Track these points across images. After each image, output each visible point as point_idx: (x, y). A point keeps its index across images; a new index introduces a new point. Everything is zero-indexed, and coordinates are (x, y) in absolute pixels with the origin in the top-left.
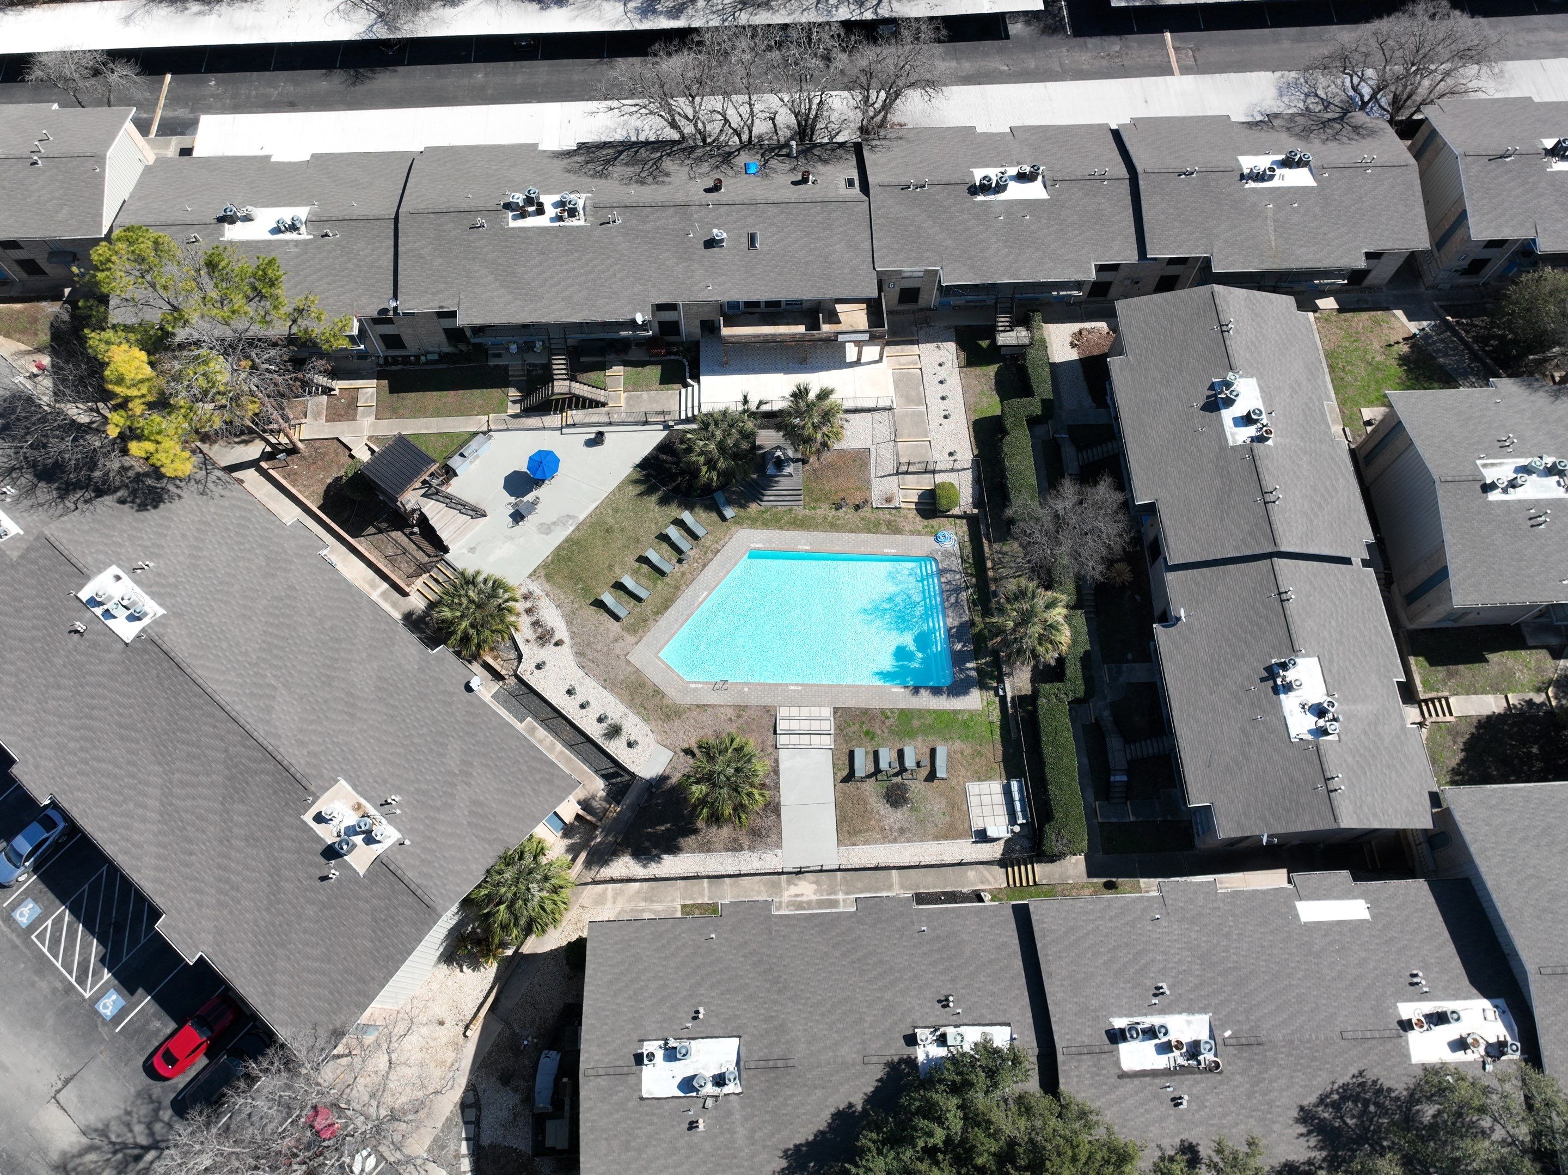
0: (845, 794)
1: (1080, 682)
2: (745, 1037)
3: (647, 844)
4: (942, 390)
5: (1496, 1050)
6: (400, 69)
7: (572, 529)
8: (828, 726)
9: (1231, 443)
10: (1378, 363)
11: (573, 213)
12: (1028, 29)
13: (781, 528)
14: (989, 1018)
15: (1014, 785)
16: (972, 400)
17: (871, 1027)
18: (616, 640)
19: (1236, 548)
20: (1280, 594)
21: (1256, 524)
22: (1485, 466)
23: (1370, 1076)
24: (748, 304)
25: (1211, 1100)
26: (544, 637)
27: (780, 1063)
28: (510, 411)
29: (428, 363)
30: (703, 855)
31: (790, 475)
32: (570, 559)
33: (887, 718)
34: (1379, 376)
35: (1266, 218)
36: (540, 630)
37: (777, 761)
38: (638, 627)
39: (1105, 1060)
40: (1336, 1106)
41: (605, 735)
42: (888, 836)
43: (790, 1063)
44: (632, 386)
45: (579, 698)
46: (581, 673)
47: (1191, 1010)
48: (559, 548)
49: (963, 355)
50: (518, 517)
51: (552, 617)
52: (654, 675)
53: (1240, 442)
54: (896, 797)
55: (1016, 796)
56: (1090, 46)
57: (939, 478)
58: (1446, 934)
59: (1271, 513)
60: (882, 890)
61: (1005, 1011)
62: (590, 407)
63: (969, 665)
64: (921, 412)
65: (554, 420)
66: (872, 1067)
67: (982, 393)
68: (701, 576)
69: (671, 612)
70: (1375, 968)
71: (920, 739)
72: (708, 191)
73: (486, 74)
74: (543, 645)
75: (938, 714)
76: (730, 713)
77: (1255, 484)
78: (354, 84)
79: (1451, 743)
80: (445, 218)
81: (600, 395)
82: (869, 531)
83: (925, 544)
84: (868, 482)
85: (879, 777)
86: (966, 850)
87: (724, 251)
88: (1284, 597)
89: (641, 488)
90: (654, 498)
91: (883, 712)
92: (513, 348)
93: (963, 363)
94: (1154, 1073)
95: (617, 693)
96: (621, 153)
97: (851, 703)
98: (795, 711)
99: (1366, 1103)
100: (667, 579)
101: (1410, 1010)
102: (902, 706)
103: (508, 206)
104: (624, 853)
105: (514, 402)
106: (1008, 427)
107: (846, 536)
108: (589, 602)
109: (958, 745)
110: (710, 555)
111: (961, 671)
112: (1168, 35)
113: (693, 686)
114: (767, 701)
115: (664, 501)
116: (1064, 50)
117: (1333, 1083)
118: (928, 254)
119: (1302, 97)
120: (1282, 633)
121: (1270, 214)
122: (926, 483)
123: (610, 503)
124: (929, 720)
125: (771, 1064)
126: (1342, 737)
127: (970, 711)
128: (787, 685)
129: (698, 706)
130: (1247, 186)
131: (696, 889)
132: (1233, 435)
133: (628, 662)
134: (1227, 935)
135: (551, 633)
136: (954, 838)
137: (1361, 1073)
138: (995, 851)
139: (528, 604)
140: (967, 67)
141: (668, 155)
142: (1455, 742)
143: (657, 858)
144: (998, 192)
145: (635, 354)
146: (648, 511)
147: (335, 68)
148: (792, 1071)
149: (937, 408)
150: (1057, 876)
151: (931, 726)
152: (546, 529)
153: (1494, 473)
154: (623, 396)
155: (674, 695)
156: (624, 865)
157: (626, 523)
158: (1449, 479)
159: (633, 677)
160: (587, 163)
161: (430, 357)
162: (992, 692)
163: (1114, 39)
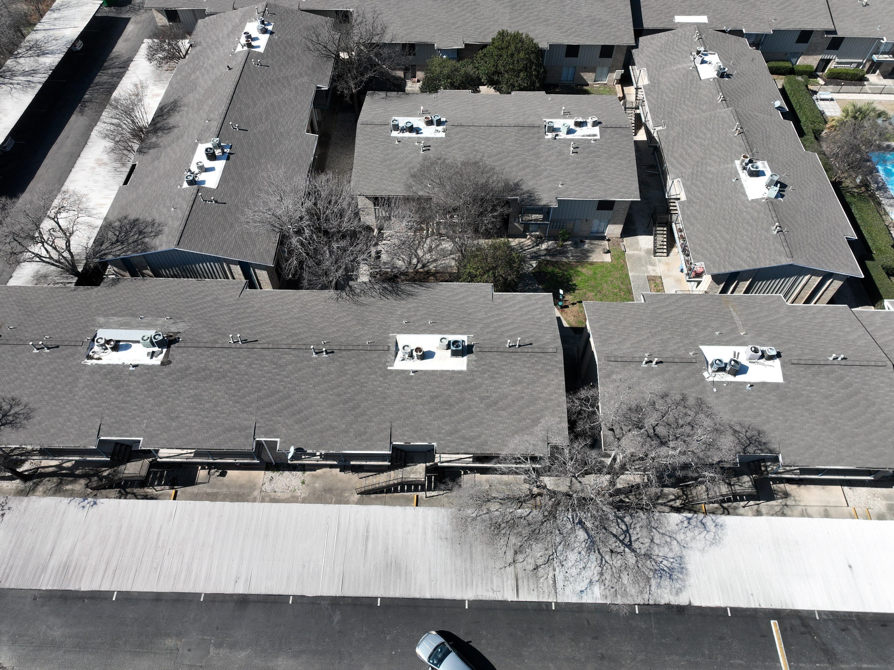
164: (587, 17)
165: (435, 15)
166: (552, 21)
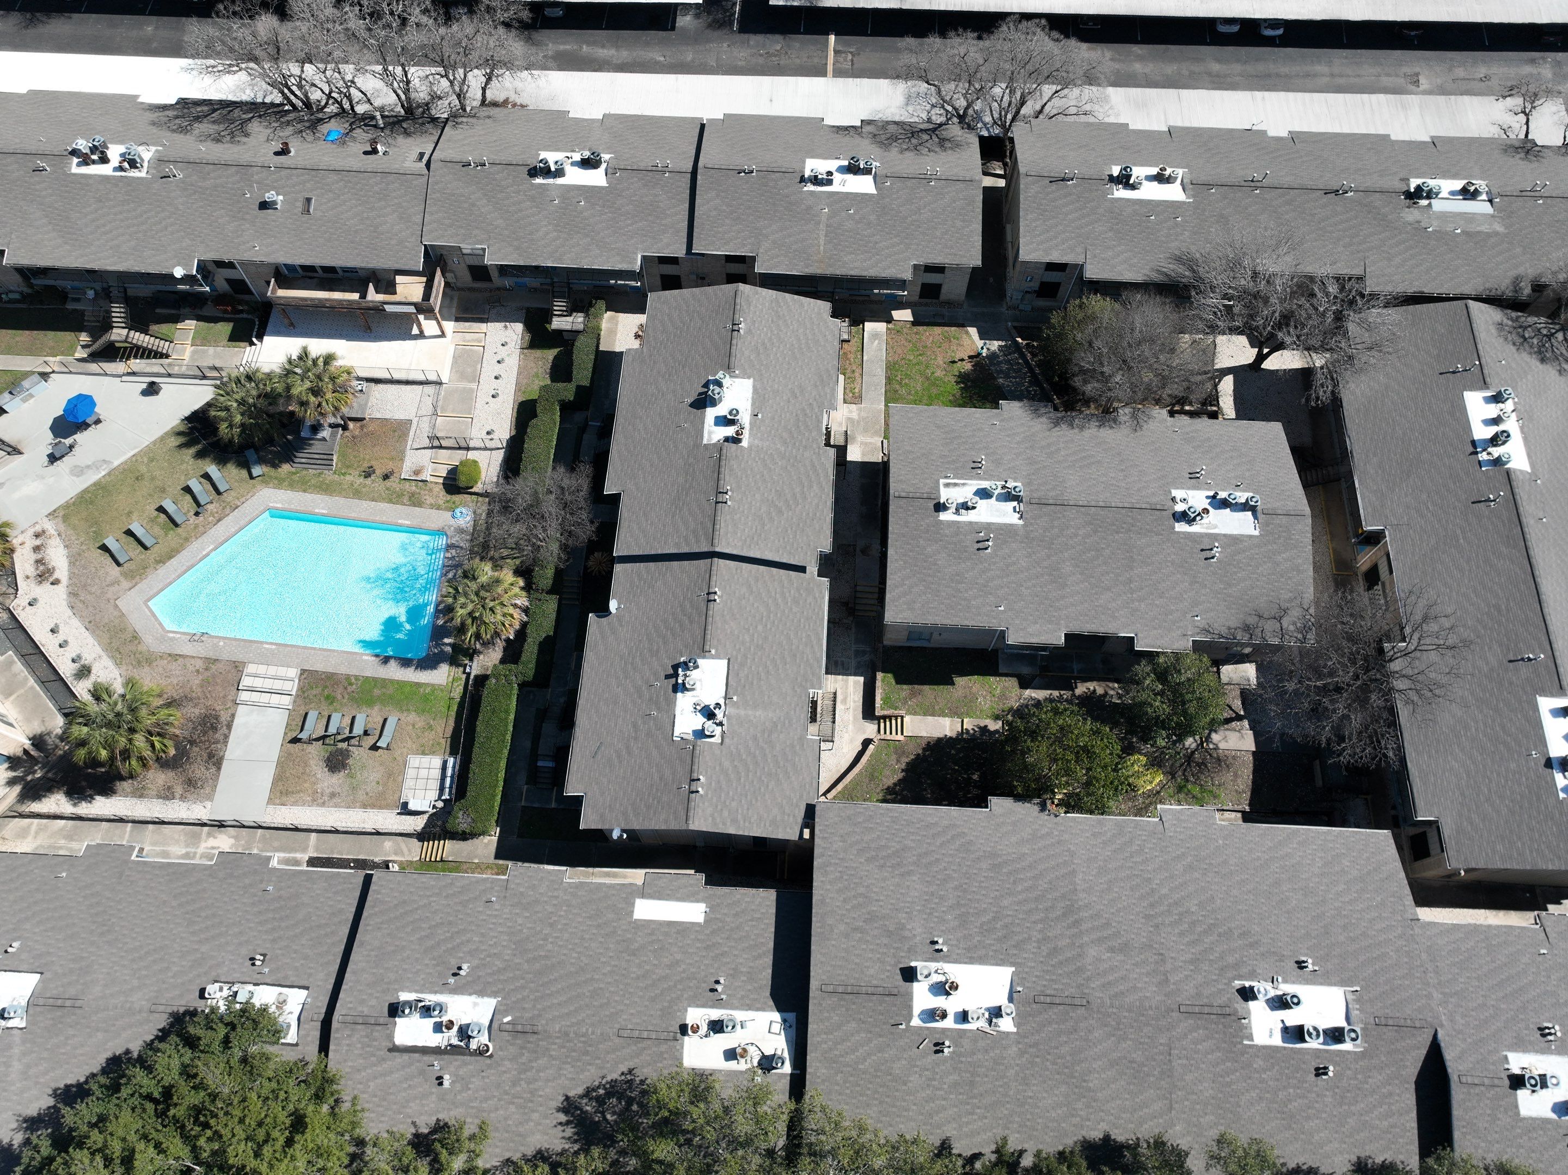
0: (290, 754)
1: (532, 665)
2: (48, 975)
3: (84, 783)
4: (498, 369)
5: (767, 1063)
6: (75, 16)
7: (103, 473)
8: (292, 687)
9: (705, 442)
10: (936, 379)
11: (133, 164)
12: (696, 21)
13: (305, 491)
14: (293, 980)
15: (451, 761)
16: (525, 381)
17: (173, 977)
18: (112, 584)
19: (677, 544)
20: (708, 594)
21: (702, 523)
22: (947, 485)
23: (641, 1074)
24: (306, 268)
25: (476, 1082)
26: (44, 574)
27: (68, 1003)
28: (78, 355)
29: (11, 301)
30: (134, 800)
31: (324, 439)
32: (91, 503)
33: (351, 684)
34: (934, 391)
35: (819, 223)
36: (42, 568)
37: (233, 716)
38: (136, 575)
39: (378, 1032)
40: (600, 1101)
41: (75, 675)
42: (317, 800)
43: (78, 1003)
44: (200, 340)
45: (60, 637)
46: (69, 612)
47: (481, 993)
48: (86, 491)
49: (528, 337)
50: (53, 458)
51: (58, 557)
52: (136, 621)
53: (714, 441)
54: (336, 762)
55: (449, 772)
56: (752, 43)
57: (472, 455)
58: (771, 945)
59: (719, 513)
60: (296, 851)
61: (310, 975)
62: (155, 357)
63: (447, 641)
64: (471, 390)
65: (119, 367)
66: (157, 1015)
67: (537, 375)
68: (213, 529)
69: (174, 561)
70: (684, 971)
71: (376, 708)
72: (277, 154)
73: (157, 28)
74: (41, 582)
75: (401, 684)
76: (199, 664)
77: (712, 484)
78: (26, 27)
79: (894, 763)
80: (10, 159)
81: (164, 346)
82: (390, 501)
83: (442, 518)
84: (403, 452)
85: (327, 741)
86: (390, 820)
87: (278, 213)
88: (712, 597)
89: (181, 440)
90: (192, 451)
91: (348, 677)
92: (91, 294)
93: (525, 345)
94: (425, 1050)
95: (98, 636)
96: (214, 111)
97: (319, 667)
98: (262, 669)
99: (630, 1101)
100: (179, 530)
101: (697, 1016)
102: (368, 673)
103: (74, 153)
104: (59, 789)
105: (83, 347)
106: (538, 410)
107: (365, 504)
108: (98, 545)
109: (412, 717)
110: (228, 510)
111: (437, 645)
112: (832, 38)
113: (171, 635)
114: (239, 657)
115: (200, 455)
116: (725, 45)
117: (603, 1077)
118: (476, 232)
119: (928, 107)
120: (698, 632)
121: (824, 219)
122: (455, 458)
123: (149, 454)
124: (390, 691)
125: (59, 1002)
126: (726, 740)
127: (433, 685)
128: (262, 643)
129: (170, 655)
130: (805, 189)
131: (118, 832)
132: (710, 433)
133: (116, 606)
134: (551, 925)
135: (50, 571)
136: (381, 808)
137: (630, 1071)
138: (418, 823)
139: (38, 542)
140: (624, 55)
141: (260, 116)
142: (898, 761)
143: (89, 799)
144: (555, 177)
145: (209, 310)
146: (183, 462)
147: (14, 10)
148: (78, 1011)
149: (487, 385)
150: (465, 854)
151: (391, 697)
152: (78, 471)
153: (951, 494)
154: (189, 349)
155: (150, 642)
156: (57, 802)
157: (157, 473)
158: (903, 494)
159: (117, 621)
160: (177, 117)
161: (12, 296)
162: (461, 669)
163: (778, 37)
164: (909, 873)
165: (1235, 892)
166: (984, 865)
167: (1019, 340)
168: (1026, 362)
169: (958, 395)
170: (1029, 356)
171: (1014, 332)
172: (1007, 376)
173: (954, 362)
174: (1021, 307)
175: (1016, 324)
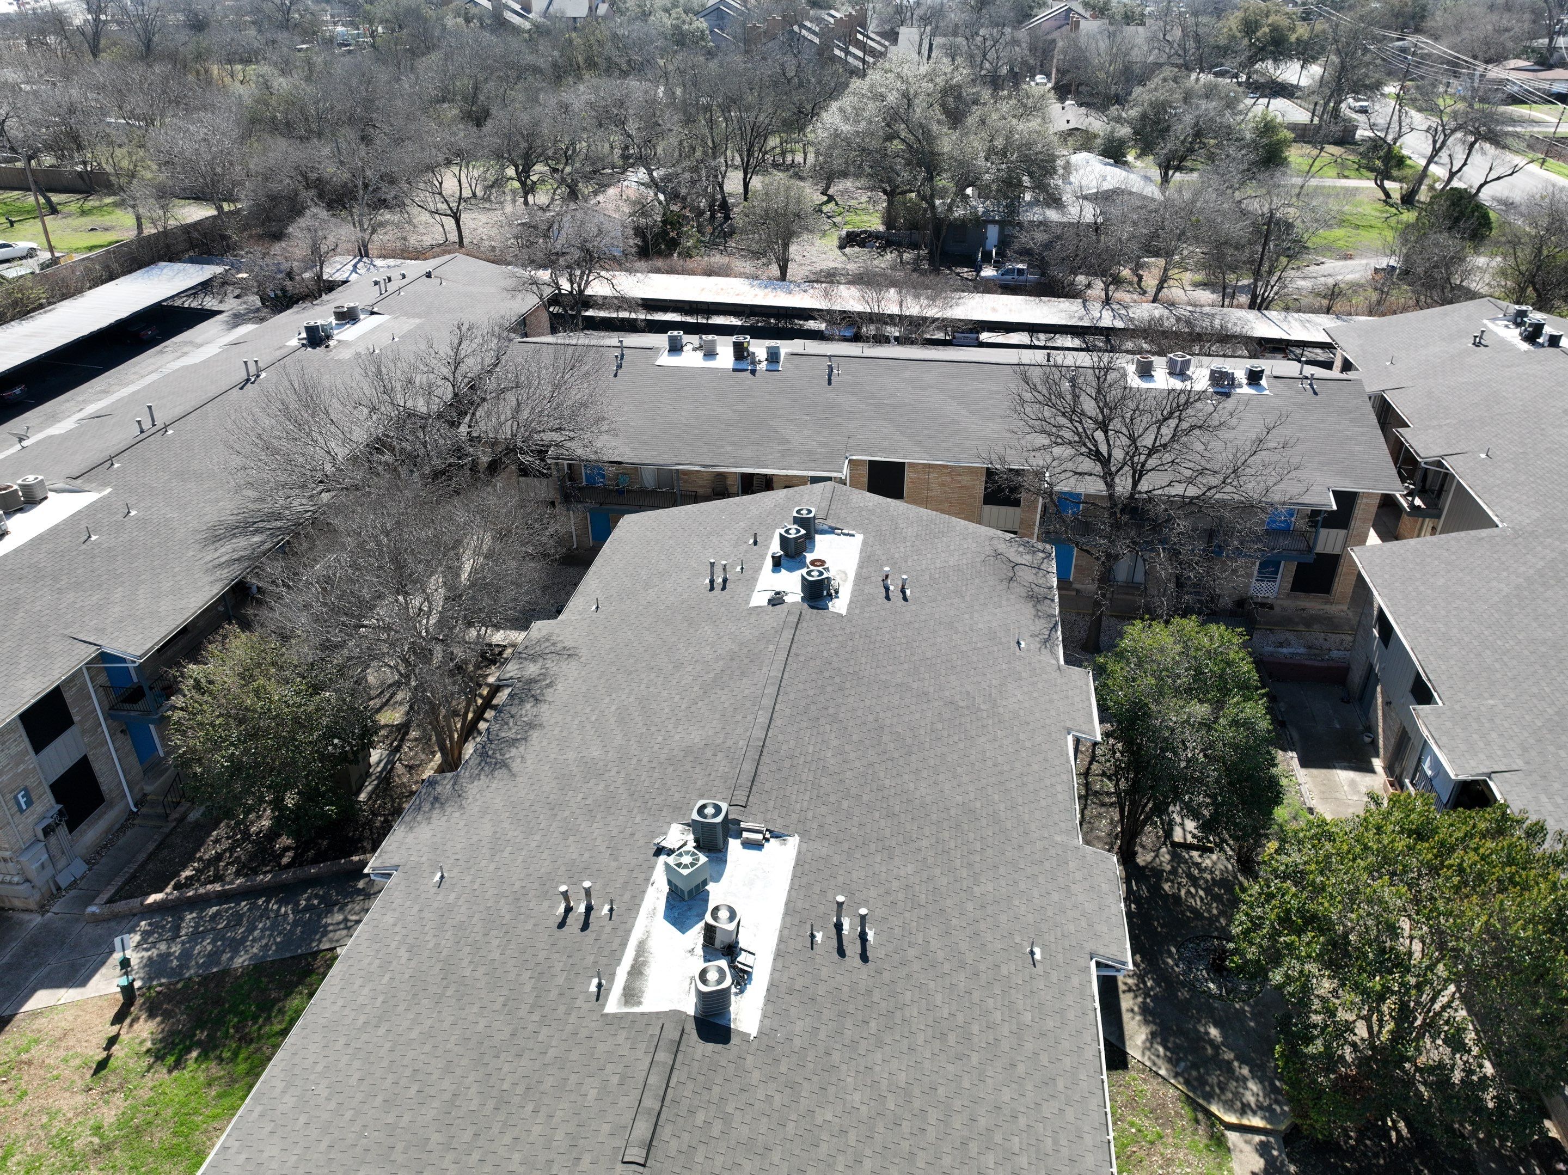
167: (152, 898)
168: (223, 897)
169: (215, 1069)
170: (218, 887)
171: (121, 906)
172: (236, 946)
173: (102, 1065)
174: (64, 881)
175: (105, 896)
